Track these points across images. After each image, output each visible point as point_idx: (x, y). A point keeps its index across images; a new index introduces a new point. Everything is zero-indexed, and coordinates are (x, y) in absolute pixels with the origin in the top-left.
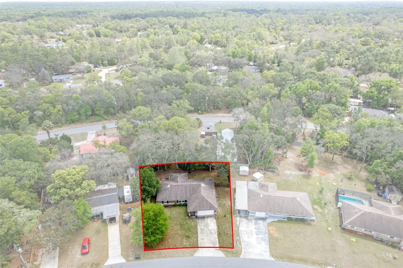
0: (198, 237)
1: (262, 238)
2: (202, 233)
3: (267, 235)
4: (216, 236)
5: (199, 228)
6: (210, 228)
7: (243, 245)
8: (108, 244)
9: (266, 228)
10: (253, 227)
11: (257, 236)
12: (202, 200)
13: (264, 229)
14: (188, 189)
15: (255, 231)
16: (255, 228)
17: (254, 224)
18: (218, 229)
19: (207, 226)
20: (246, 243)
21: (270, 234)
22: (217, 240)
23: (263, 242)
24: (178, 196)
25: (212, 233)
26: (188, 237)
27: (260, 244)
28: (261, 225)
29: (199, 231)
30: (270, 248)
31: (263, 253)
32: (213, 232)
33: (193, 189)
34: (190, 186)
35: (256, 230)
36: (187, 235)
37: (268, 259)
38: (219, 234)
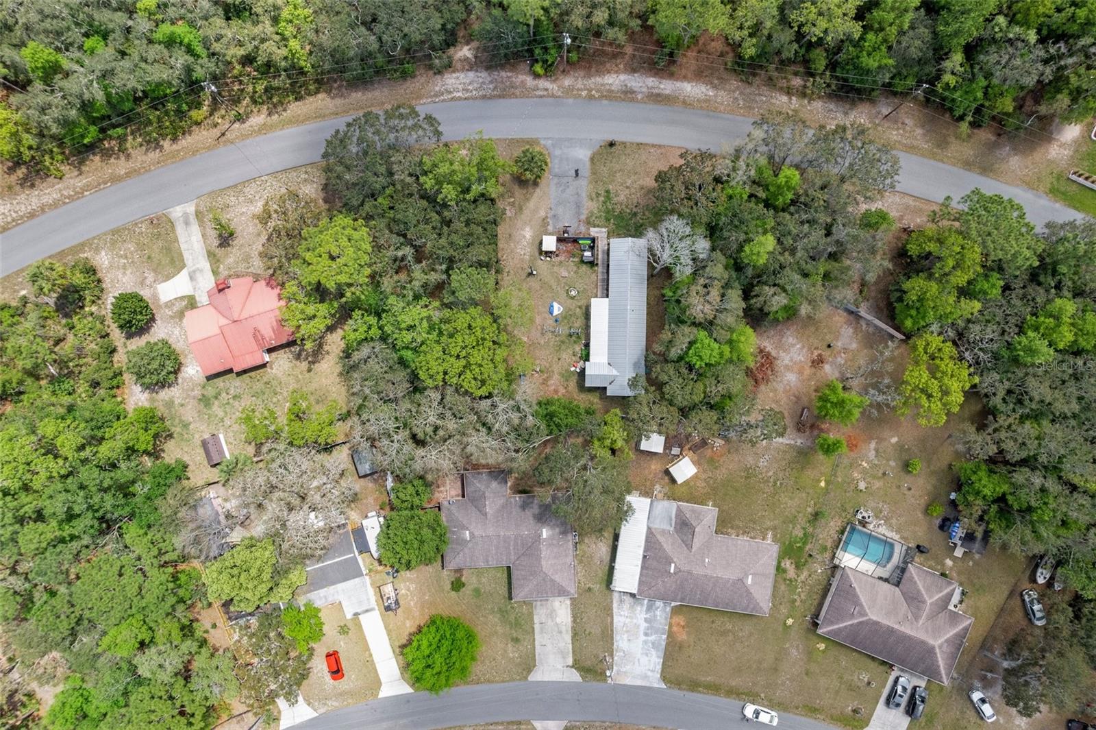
0: (534, 640)
1: (653, 644)
2: (542, 629)
3: (664, 637)
4: (568, 638)
5: (536, 620)
6: (558, 620)
7: (616, 658)
8: (371, 655)
9: (666, 619)
10: (644, 615)
11: (645, 638)
12: (544, 580)
13: (663, 621)
14: (512, 543)
15: (644, 625)
16: (646, 620)
17: (645, 608)
18: (574, 621)
19: (552, 614)
20: (622, 654)
21: (671, 635)
22: (570, 646)
23: (654, 652)
24: (490, 559)
25: (560, 632)
26: (516, 640)
27: (647, 655)
28: (658, 613)
29: (537, 627)
30: (663, 664)
31: (649, 673)
32: (563, 629)
33: (522, 544)
34: (516, 539)
35: (647, 625)
36: (515, 635)
37: (656, 685)
38: (575, 635)
